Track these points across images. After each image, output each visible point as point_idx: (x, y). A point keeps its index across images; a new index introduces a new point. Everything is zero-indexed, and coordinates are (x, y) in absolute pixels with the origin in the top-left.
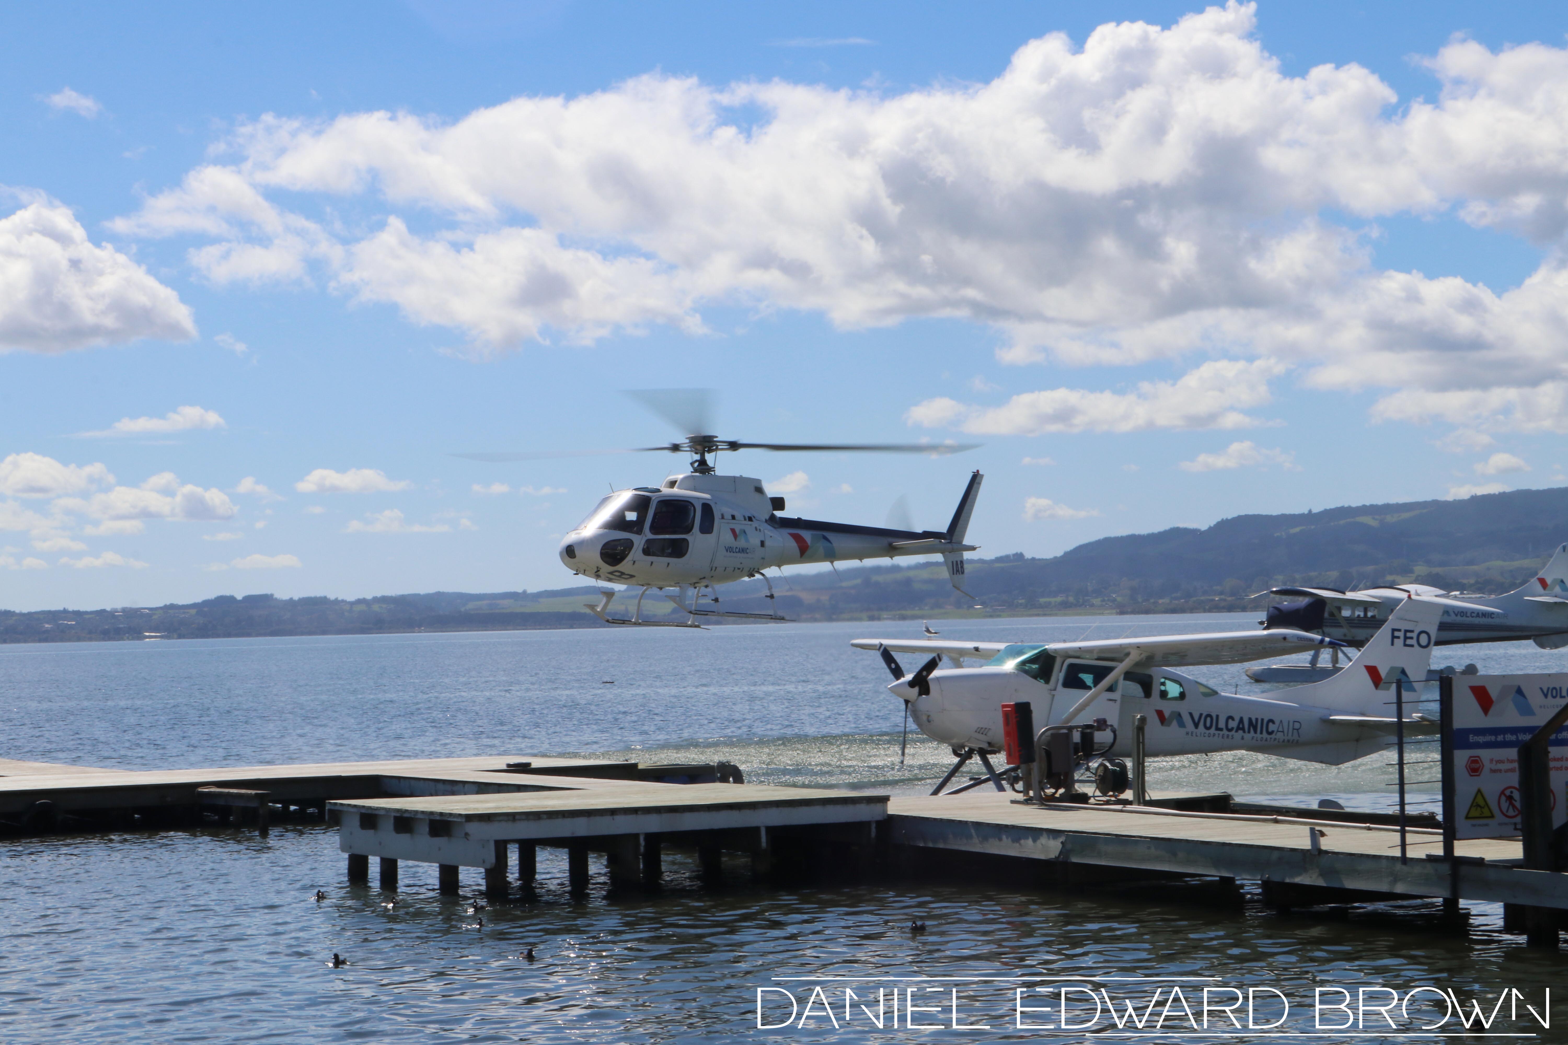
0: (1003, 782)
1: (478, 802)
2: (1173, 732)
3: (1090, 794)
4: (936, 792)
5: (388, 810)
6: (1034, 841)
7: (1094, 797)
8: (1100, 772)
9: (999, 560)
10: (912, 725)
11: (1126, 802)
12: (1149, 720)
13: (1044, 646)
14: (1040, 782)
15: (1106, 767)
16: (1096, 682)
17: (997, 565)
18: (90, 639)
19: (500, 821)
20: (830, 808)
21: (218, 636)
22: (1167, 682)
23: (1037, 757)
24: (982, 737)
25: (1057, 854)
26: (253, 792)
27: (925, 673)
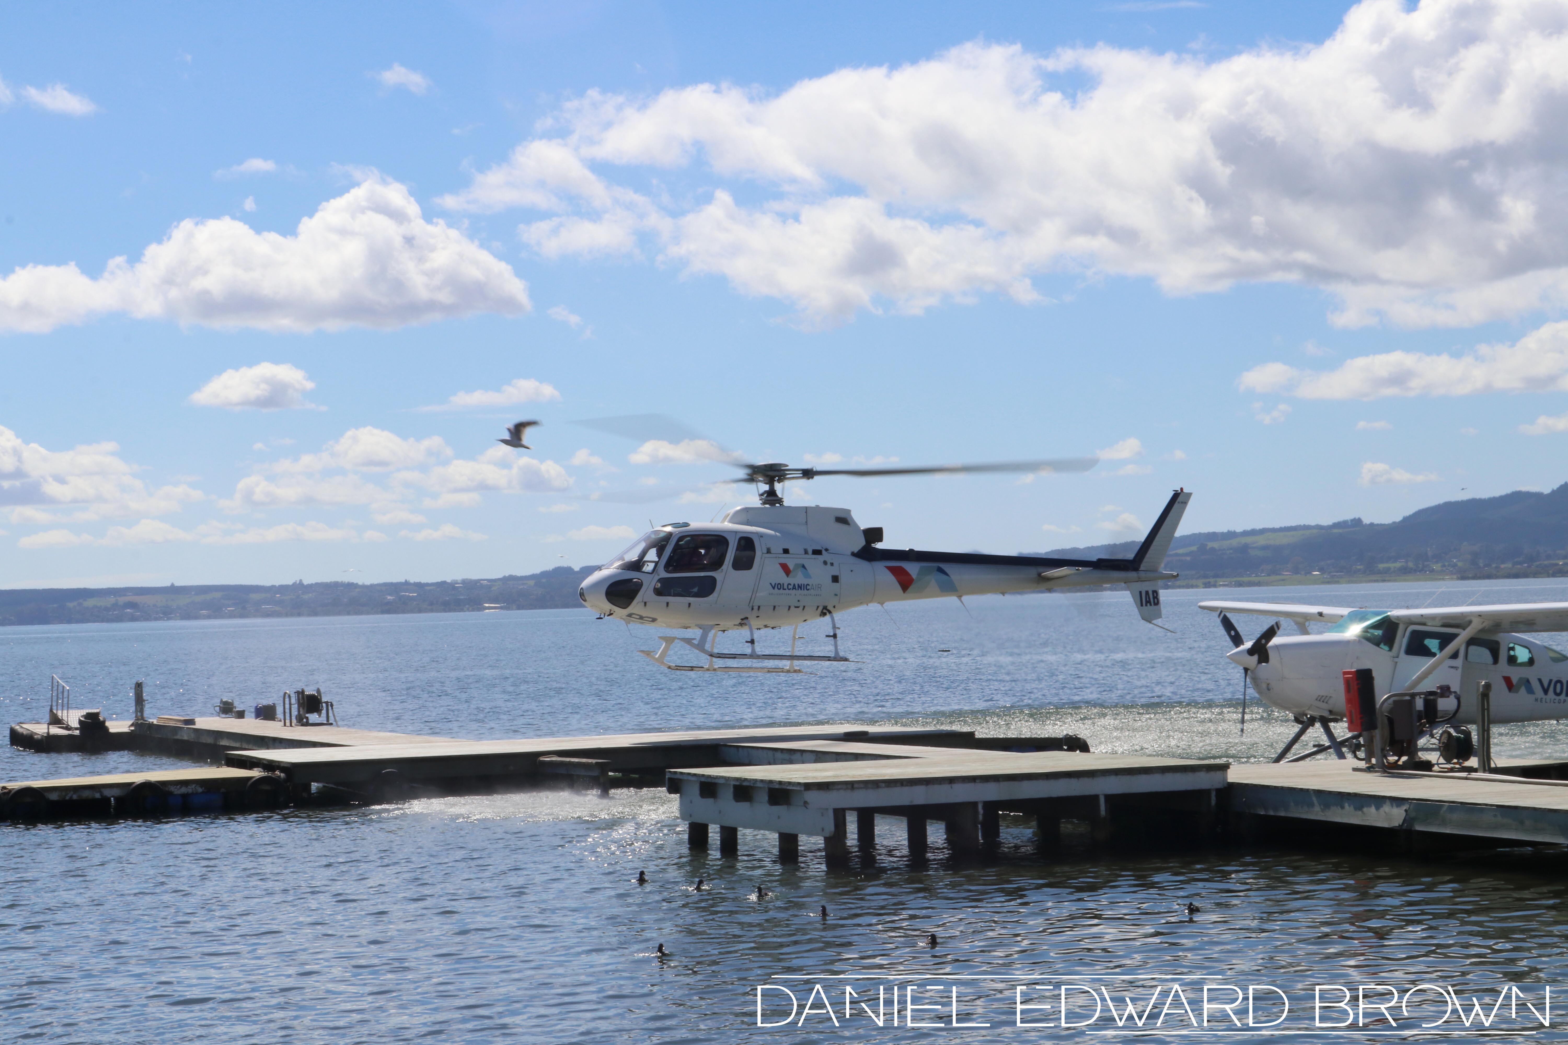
0: (1344, 750)
1: (816, 770)
2: (1522, 698)
3: (1434, 762)
4: (1278, 760)
5: (727, 779)
6: (1377, 808)
7: (1438, 764)
8: (1445, 739)
9: (1336, 525)
10: (1251, 692)
11: (1471, 770)
12: (1494, 688)
13: (1387, 612)
14: (1383, 750)
15: (1449, 734)
16: (1442, 647)
17: (1335, 531)
18: (432, 611)
19: (839, 789)
20: (1169, 776)
21: (556, 607)
22: (1517, 647)
23: (1379, 725)
24: (1324, 705)
25: (1401, 822)
26: (594, 761)
27: (1263, 641)
